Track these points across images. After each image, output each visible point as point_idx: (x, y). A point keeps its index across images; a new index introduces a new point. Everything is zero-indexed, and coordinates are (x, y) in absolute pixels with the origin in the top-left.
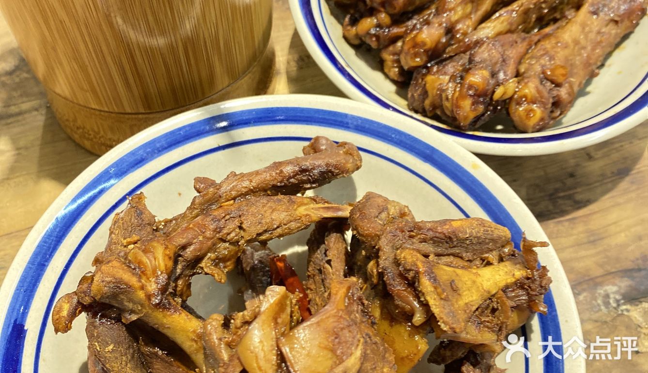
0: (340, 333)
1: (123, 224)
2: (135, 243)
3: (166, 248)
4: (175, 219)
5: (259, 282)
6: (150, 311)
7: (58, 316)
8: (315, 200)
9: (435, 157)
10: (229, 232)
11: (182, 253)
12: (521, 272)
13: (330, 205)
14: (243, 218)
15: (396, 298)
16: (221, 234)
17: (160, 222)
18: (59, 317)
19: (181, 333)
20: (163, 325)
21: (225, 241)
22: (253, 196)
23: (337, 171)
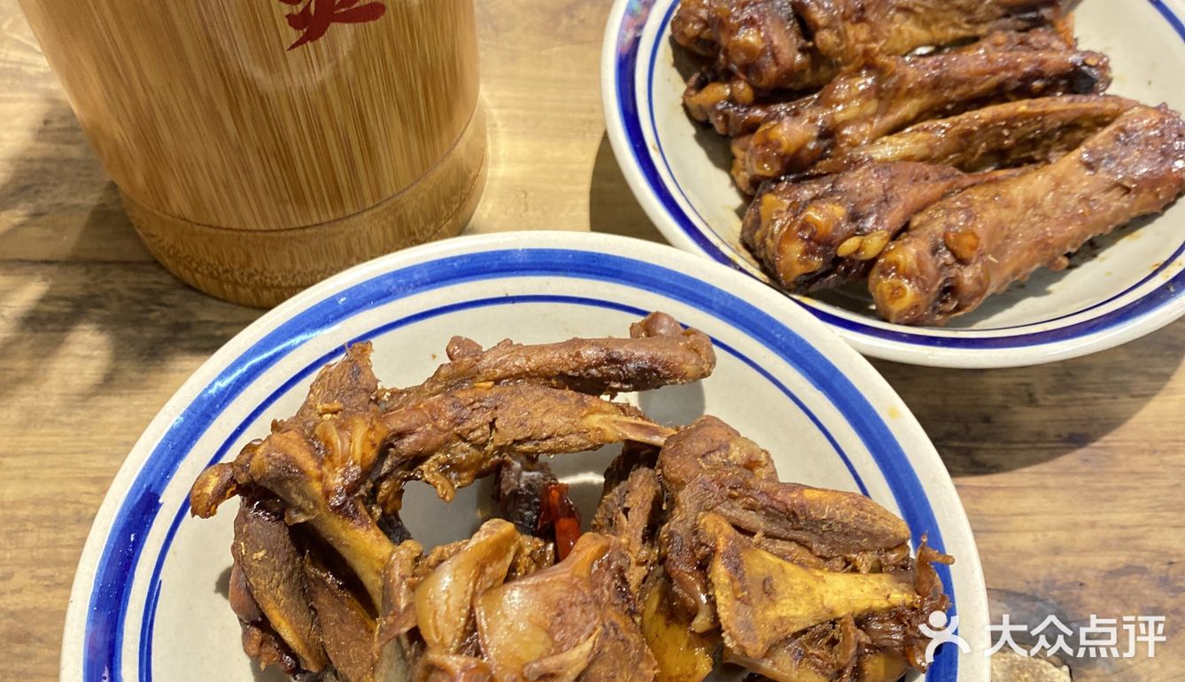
0: (567, 610)
1: (330, 381)
2: (335, 412)
3: (372, 429)
4: (408, 391)
5: (518, 517)
6: (325, 515)
7: (199, 491)
8: (623, 410)
9: (836, 385)
10: (473, 427)
11: (395, 443)
12: (905, 595)
13: (645, 423)
14: (499, 411)
15: (675, 582)
16: (460, 428)
17: (384, 390)
18: (201, 493)
19: (364, 558)
20: (339, 539)
21: (465, 440)
22: (528, 382)
23: (667, 372)
